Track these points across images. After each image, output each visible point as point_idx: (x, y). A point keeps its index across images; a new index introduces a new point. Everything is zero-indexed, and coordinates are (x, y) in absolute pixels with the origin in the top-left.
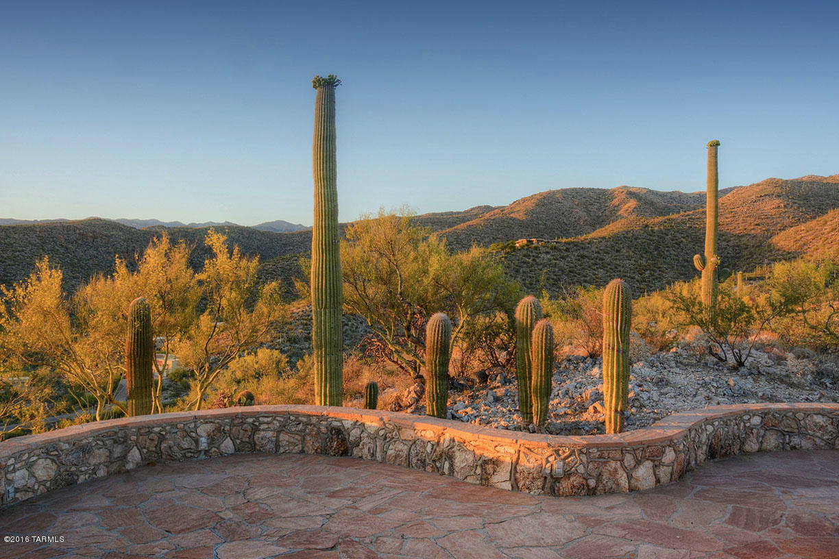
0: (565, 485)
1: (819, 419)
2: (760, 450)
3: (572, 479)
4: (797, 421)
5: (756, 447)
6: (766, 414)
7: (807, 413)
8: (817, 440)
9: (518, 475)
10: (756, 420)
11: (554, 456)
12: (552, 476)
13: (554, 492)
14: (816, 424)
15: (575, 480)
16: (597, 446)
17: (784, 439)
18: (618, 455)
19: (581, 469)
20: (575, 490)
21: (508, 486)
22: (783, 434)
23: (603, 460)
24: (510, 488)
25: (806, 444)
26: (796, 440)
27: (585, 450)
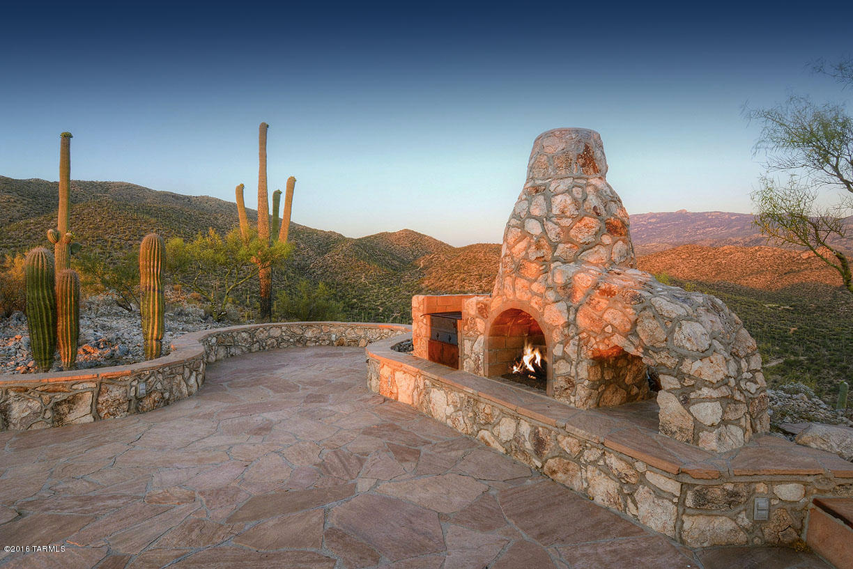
0: (147, 403)
1: (244, 335)
2: (216, 361)
3: (153, 396)
4: (233, 337)
5: (214, 358)
6: (218, 335)
7: (238, 332)
8: (243, 348)
9: (100, 406)
10: (214, 340)
11: (137, 381)
12: (136, 398)
13: (138, 411)
14: (243, 338)
15: (156, 396)
16: (169, 365)
17: (227, 351)
18: (181, 370)
19: (159, 386)
20: (156, 404)
21: (90, 419)
22: (227, 347)
23: (172, 376)
24: (93, 419)
25: (238, 352)
26: (233, 350)
27: (161, 370)
